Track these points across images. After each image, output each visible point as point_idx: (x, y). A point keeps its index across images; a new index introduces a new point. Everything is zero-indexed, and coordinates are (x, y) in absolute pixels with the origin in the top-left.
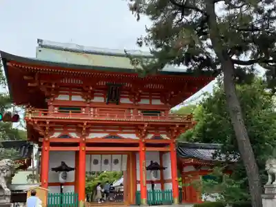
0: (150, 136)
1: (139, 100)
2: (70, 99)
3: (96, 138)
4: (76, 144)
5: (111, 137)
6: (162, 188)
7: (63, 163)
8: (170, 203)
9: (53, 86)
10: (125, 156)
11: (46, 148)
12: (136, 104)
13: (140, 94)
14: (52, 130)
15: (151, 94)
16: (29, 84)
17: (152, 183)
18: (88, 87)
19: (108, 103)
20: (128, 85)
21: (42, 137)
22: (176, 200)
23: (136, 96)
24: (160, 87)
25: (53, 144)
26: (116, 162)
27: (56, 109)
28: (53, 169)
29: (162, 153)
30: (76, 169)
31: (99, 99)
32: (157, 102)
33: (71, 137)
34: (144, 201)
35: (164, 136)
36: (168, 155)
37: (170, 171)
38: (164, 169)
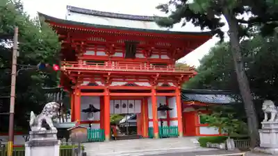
0: (160, 84)
1: (150, 56)
2: (96, 54)
3: (118, 86)
4: (102, 91)
5: (129, 85)
6: (168, 124)
7: (91, 106)
8: (176, 136)
9: (83, 43)
11: (78, 94)
12: (148, 58)
13: (152, 50)
14: (82, 79)
15: (160, 50)
16: (62, 42)
17: (162, 120)
18: (111, 44)
19: (126, 58)
20: (142, 43)
21: (74, 85)
22: (181, 134)
23: (148, 52)
24: (168, 45)
25: (83, 91)
26: (131, 106)
27: (85, 62)
28: (84, 111)
29: (168, 97)
30: (102, 110)
31: (119, 55)
32: (165, 57)
33: (97, 85)
34: (156, 135)
35: (171, 84)
36: (174, 99)
37: (176, 111)
38: (171, 109)
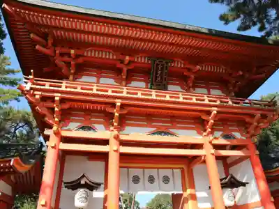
2: (98, 81)
5: (159, 133)
9: (72, 52)
10: (178, 172)
15: (207, 83)
16: (37, 47)
19: (151, 88)
20: (178, 64)
24: (220, 70)
26: (166, 180)
35: (238, 135)
38: (244, 184)
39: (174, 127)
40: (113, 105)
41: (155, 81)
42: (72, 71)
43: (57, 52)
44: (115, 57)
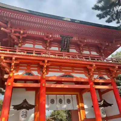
2: (34, 47)
5: (66, 76)
11: (9, 84)
24: (96, 42)
39: (73, 72)
40: (44, 61)
41: (64, 47)
42: (20, 42)
43: (13, 31)
44: (43, 35)
